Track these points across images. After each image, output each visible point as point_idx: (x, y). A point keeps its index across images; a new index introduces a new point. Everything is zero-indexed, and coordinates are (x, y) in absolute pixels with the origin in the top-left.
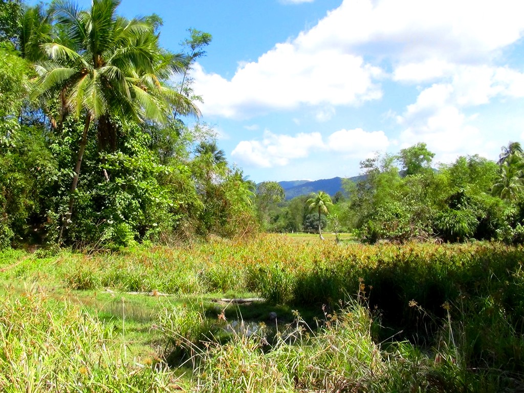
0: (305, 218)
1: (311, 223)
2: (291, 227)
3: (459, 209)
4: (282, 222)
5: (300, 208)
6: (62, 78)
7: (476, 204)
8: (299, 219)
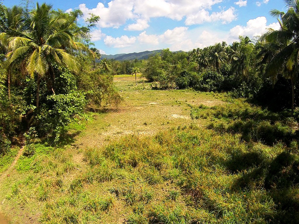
0: (126, 69)
1: (129, 71)
2: (122, 73)
3: (184, 77)
4: (119, 71)
5: (125, 66)
6: (22, 53)
7: (189, 75)
8: (125, 70)
